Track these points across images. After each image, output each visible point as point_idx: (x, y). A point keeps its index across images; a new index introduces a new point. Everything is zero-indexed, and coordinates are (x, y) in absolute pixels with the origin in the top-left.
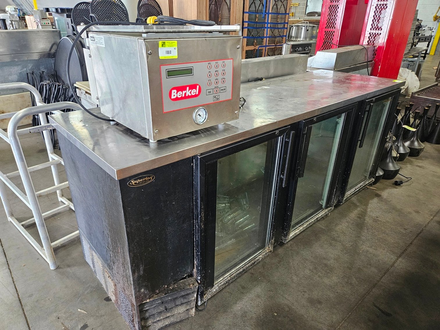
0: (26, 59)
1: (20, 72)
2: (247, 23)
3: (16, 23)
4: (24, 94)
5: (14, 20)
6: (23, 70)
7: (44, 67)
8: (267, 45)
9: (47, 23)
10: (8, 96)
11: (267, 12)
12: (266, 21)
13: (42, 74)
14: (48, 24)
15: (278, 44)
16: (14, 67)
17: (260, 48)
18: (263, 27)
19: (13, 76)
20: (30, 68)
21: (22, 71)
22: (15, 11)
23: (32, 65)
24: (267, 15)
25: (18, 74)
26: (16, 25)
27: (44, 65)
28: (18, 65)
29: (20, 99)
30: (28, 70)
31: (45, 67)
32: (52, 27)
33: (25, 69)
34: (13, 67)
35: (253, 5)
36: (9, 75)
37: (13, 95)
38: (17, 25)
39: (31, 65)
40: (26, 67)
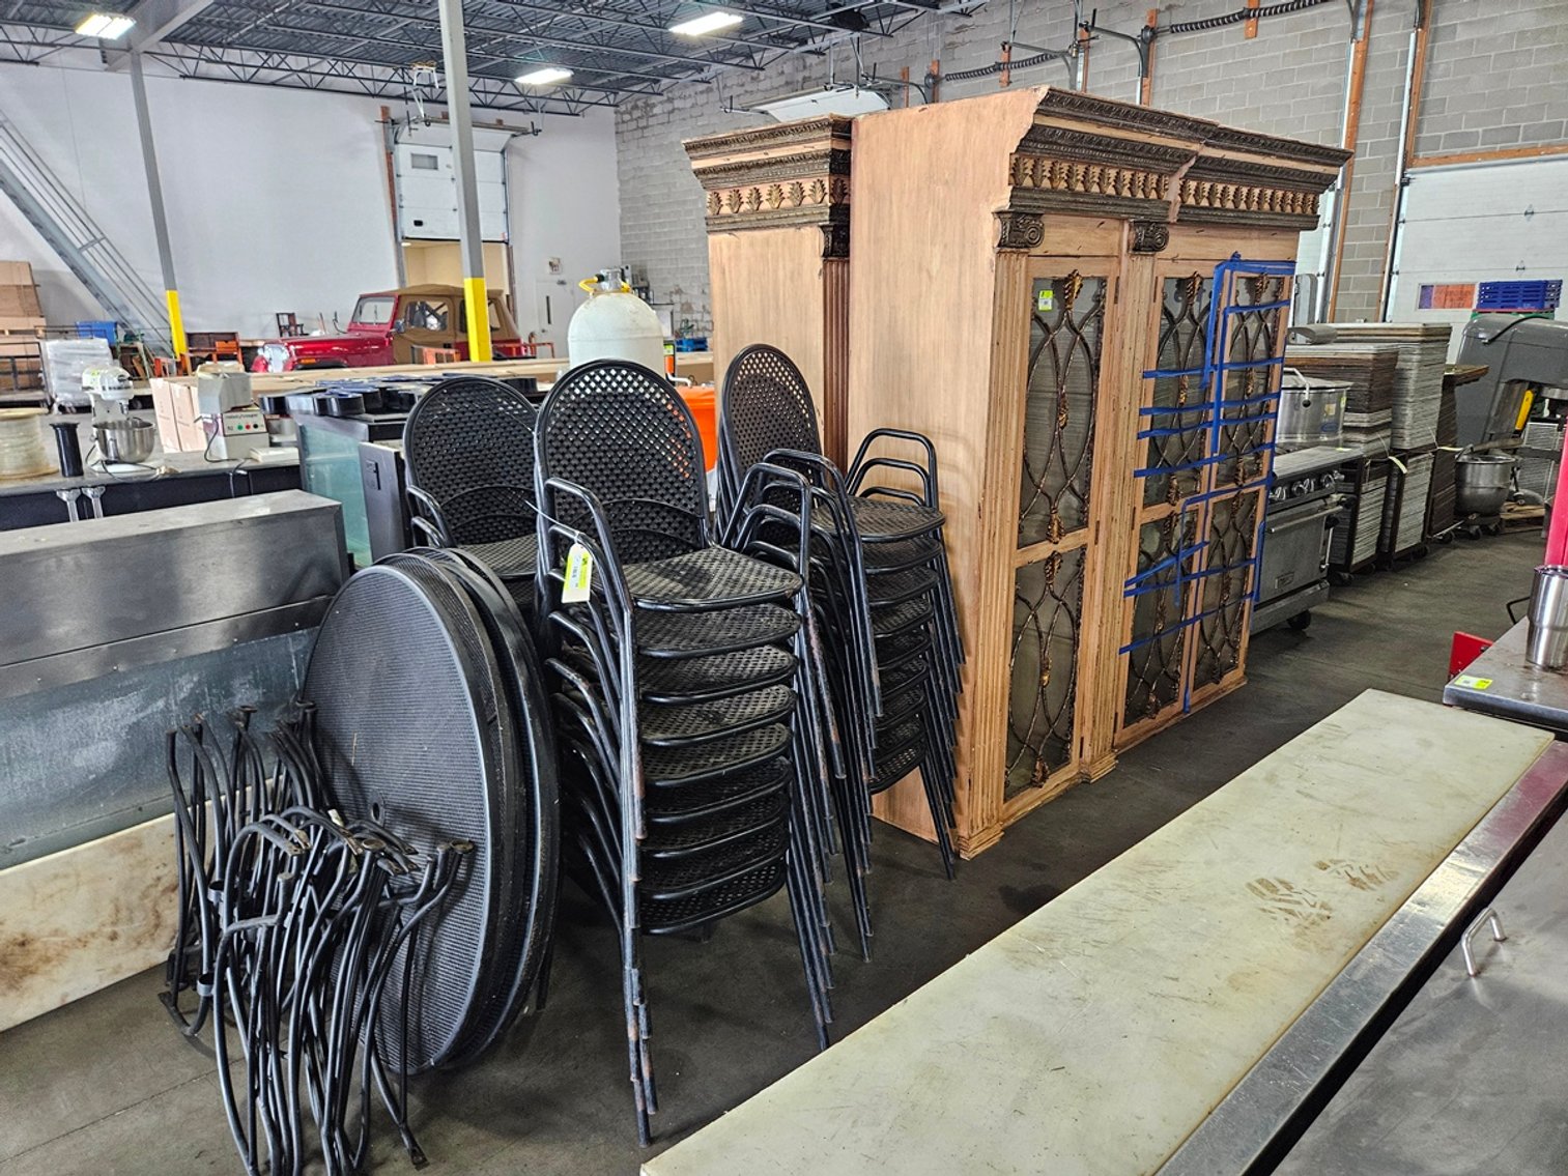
0: (172, 653)
1: (134, 719)
2: (1150, 417)
3: (121, 435)
4: (145, 829)
5: (110, 421)
6: (149, 711)
7: (250, 677)
8: (1213, 489)
9: (248, 427)
10: (61, 857)
11: (1217, 362)
12: (1213, 399)
13: (244, 733)
14: (252, 430)
15: (1248, 482)
16: (107, 703)
17: (1188, 508)
18: (1199, 425)
19: (93, 748)
20: (182, 695)
21: (141, 715)
22: (119, 388)
23: (195, 679)
24: (1216, 373)
25: (123, 735)
26: (121, 442)
27: (254, 669)
28: (124, 692)
29: (119, 858)
30: (174, 708)
31: (255, 675)
32: (271, 438)
33: (161, 704)
34: (102, 702)
35: (1170, 342)
36: (72, 747)
37: (89, 849)
38: (125, 443)
39: (192, 681)
40: (167, 694)
